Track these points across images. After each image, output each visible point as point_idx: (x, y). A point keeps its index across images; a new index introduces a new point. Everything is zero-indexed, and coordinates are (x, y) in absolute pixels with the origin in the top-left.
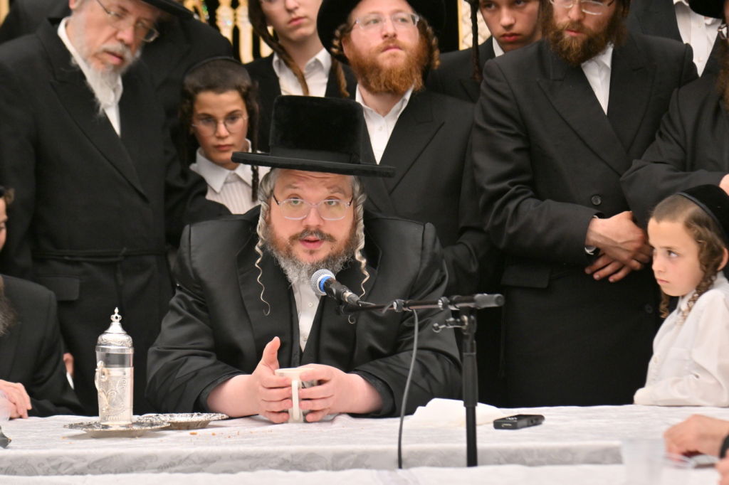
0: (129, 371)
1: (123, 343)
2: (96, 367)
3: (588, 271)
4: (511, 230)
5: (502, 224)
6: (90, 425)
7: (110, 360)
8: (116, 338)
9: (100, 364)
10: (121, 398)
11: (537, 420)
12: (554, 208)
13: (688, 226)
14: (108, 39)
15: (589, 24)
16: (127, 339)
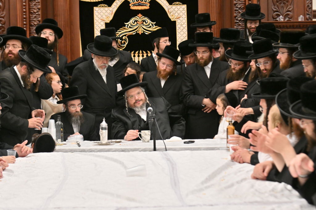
0: (107, 131)
1: (105, 125)
2: (99, 130)
3: (202, 110)
4: (188, 101)
5: (186, 101)
6: (98, 142)
7: (102, 129)
8: (104, 124)
9: (100, 129)
10: (105, 137)
11: (193, 142)
12: (197, 97)
13: (221, 100)
14: (101, 64)
15: (204, 57)
16: (106, 124)
